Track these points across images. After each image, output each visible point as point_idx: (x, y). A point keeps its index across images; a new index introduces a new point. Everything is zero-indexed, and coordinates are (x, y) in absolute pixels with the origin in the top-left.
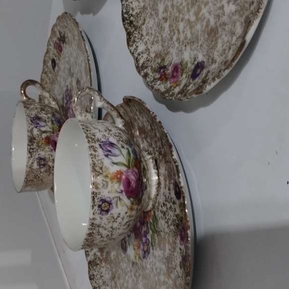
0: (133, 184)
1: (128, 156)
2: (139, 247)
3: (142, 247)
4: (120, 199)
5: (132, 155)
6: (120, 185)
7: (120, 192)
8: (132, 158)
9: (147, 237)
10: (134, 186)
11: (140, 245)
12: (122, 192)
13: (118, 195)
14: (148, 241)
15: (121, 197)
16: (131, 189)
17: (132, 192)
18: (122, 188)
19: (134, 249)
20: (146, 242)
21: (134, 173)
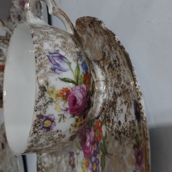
0: (80, 102)
1: (77, 70)
2: (87, 166)
3: (90, 166)
4: (64, 117)
5: (81, 70)
6: (65, 103)
7: (65, 110)
8: (81, 73)
9: (97, 157)
10: (80, 104)
11: (89, 164)
12: (67, 110)
13: (62, 113)
14: (97, 161)
15: (65, 115)
16: (76, 107)
17: (77, 110)
18: (67, 106)
19: (82, 167)
20: (95, 162)
21: (82, 90)
